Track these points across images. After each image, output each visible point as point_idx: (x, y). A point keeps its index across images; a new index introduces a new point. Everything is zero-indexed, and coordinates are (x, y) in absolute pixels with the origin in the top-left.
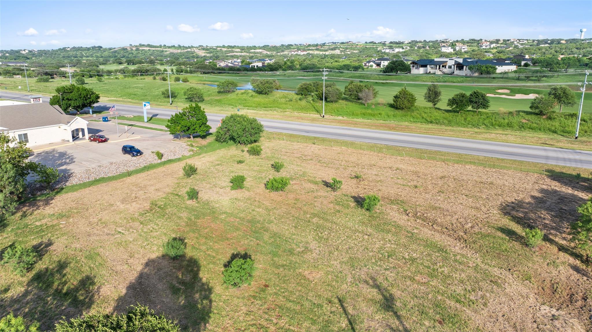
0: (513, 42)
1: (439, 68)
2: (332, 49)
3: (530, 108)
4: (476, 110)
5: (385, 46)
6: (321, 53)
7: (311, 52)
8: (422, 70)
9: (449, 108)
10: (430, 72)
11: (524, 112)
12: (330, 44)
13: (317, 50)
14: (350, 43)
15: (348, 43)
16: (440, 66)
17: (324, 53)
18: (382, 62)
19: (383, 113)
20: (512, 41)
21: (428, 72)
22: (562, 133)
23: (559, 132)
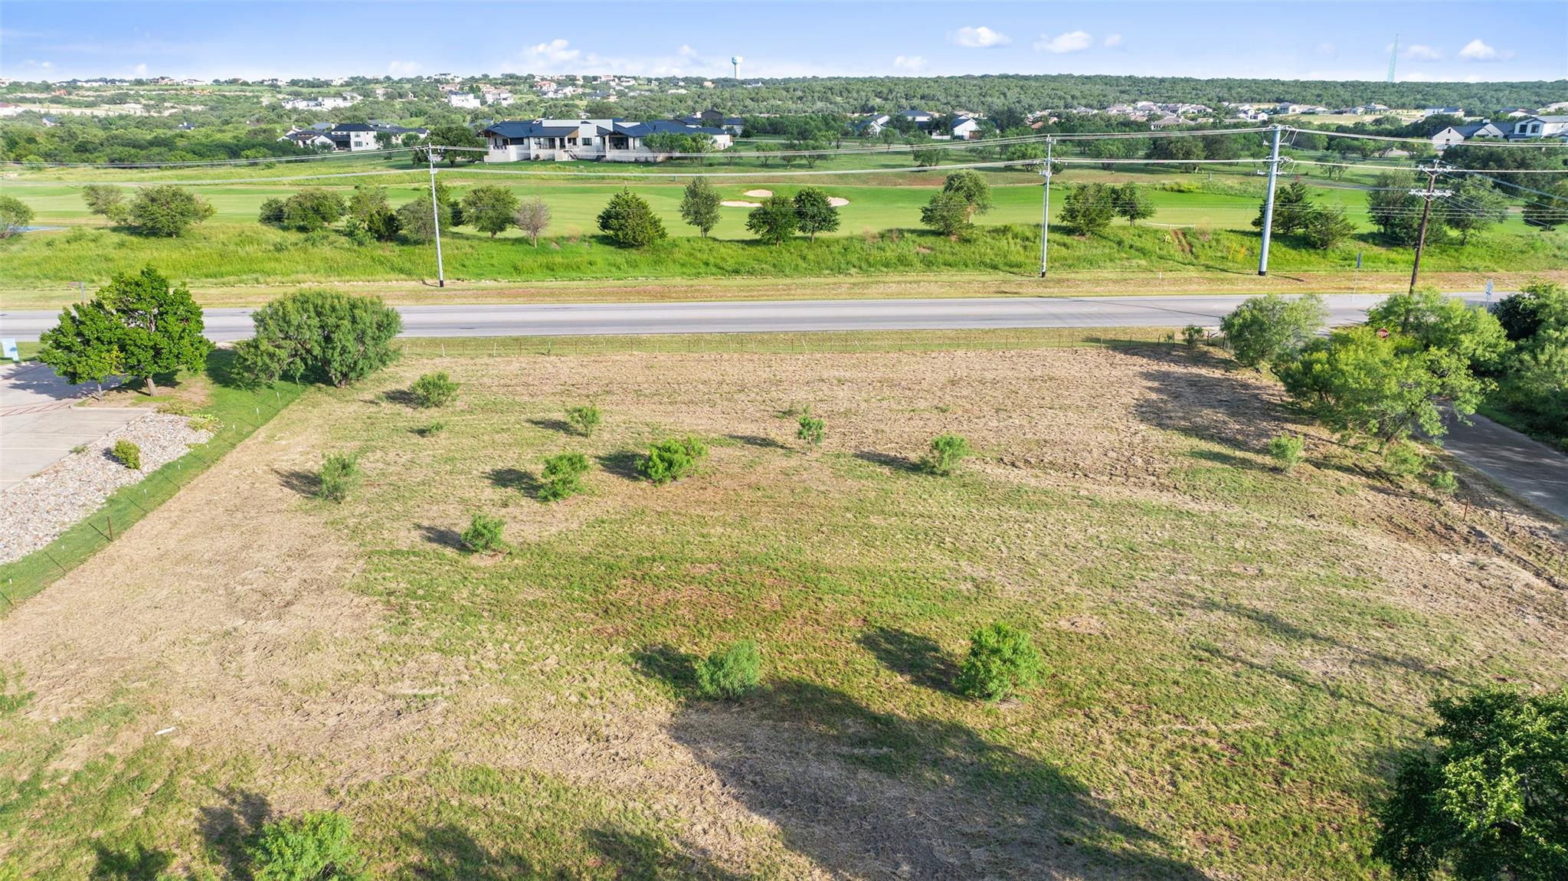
0: (607, 83)
1: (562, 146)
2: (112, 101)
3: (922, 220)
4: (810, 235)
5: (280, 92)
6: (77, 112)
7: (36, 108)
8: (513, 152)
9: (751, 235)
10: (537, 157)
11: (912, 232)
12: (95, 84)
13: (56, 101)
14: (164, 82)
15: (156, 81)
16: (562, 141)
17: (88, 112)
18: (352, 134)
19: (599, 260)
20: (603, 79)
21: (533, 156)
22: (1007, 268)
23: (1001, 266)
